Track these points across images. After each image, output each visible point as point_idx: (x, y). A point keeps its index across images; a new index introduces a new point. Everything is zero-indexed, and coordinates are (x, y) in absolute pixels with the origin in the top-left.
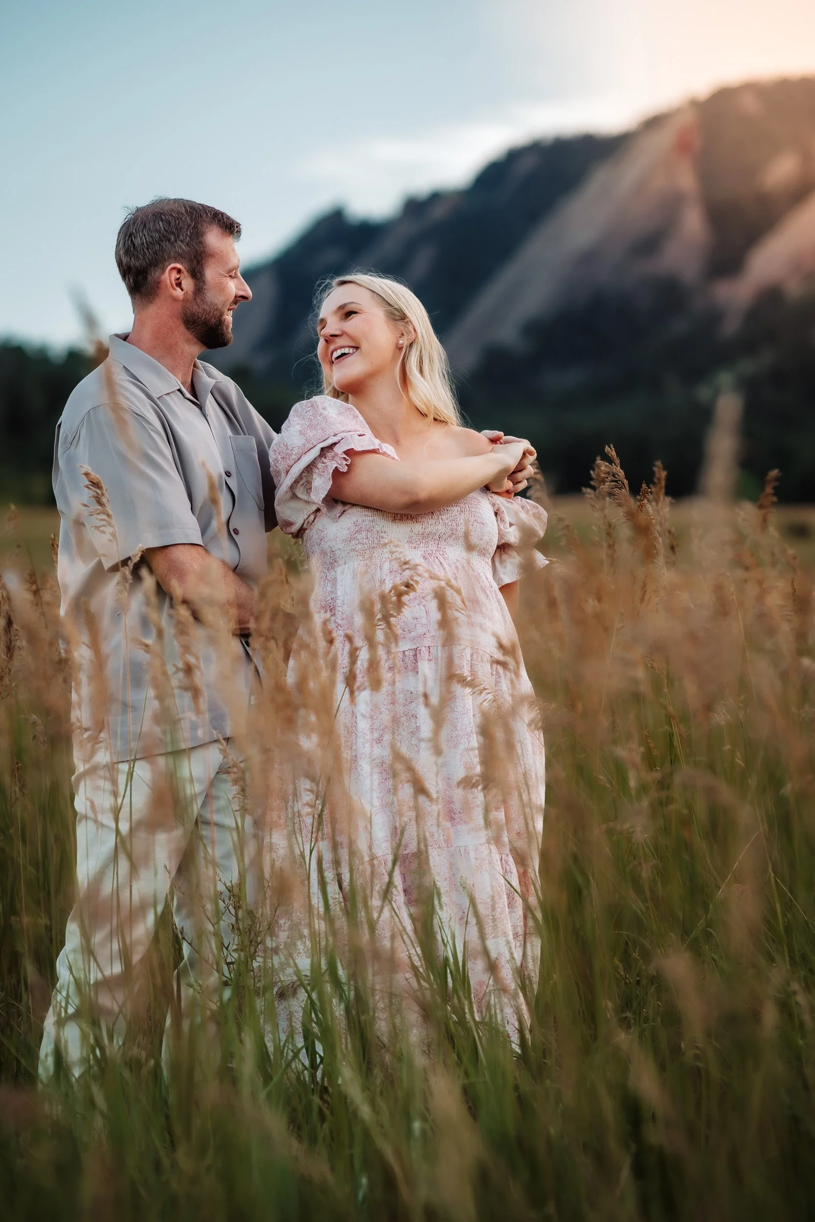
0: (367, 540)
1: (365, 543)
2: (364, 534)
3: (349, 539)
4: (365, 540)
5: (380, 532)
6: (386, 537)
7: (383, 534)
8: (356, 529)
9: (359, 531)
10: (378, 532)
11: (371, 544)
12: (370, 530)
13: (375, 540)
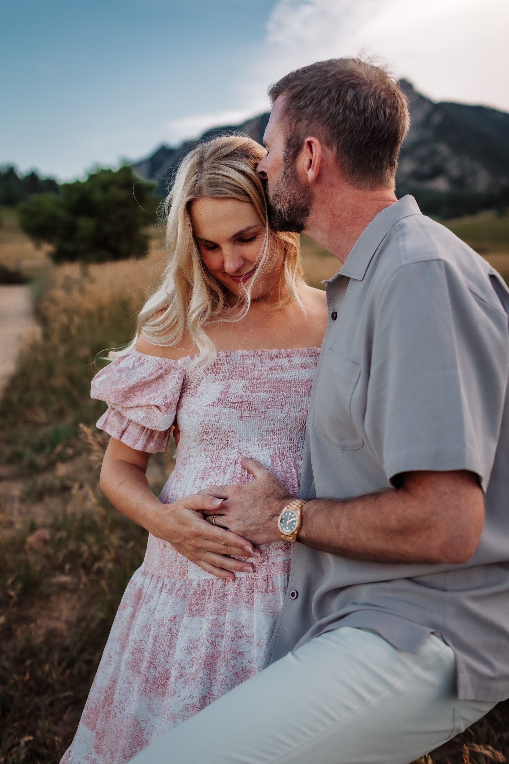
0: (215, 441)
1: (213, 443)
2: (211, 435)
3: (200, 440)
4: (213, 441)
5: (227, 431)
6: (234, 436)
7: (231, 434)
8: (204, 430)
9: (207, 432)
10: (225, 432)
11: (219, 444)
12: (217, 431)
13: (223, 440)
